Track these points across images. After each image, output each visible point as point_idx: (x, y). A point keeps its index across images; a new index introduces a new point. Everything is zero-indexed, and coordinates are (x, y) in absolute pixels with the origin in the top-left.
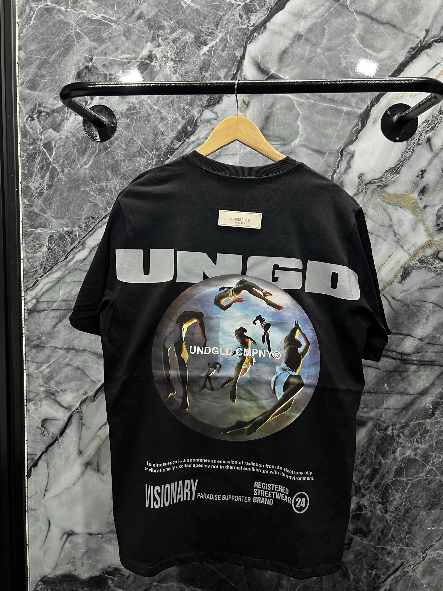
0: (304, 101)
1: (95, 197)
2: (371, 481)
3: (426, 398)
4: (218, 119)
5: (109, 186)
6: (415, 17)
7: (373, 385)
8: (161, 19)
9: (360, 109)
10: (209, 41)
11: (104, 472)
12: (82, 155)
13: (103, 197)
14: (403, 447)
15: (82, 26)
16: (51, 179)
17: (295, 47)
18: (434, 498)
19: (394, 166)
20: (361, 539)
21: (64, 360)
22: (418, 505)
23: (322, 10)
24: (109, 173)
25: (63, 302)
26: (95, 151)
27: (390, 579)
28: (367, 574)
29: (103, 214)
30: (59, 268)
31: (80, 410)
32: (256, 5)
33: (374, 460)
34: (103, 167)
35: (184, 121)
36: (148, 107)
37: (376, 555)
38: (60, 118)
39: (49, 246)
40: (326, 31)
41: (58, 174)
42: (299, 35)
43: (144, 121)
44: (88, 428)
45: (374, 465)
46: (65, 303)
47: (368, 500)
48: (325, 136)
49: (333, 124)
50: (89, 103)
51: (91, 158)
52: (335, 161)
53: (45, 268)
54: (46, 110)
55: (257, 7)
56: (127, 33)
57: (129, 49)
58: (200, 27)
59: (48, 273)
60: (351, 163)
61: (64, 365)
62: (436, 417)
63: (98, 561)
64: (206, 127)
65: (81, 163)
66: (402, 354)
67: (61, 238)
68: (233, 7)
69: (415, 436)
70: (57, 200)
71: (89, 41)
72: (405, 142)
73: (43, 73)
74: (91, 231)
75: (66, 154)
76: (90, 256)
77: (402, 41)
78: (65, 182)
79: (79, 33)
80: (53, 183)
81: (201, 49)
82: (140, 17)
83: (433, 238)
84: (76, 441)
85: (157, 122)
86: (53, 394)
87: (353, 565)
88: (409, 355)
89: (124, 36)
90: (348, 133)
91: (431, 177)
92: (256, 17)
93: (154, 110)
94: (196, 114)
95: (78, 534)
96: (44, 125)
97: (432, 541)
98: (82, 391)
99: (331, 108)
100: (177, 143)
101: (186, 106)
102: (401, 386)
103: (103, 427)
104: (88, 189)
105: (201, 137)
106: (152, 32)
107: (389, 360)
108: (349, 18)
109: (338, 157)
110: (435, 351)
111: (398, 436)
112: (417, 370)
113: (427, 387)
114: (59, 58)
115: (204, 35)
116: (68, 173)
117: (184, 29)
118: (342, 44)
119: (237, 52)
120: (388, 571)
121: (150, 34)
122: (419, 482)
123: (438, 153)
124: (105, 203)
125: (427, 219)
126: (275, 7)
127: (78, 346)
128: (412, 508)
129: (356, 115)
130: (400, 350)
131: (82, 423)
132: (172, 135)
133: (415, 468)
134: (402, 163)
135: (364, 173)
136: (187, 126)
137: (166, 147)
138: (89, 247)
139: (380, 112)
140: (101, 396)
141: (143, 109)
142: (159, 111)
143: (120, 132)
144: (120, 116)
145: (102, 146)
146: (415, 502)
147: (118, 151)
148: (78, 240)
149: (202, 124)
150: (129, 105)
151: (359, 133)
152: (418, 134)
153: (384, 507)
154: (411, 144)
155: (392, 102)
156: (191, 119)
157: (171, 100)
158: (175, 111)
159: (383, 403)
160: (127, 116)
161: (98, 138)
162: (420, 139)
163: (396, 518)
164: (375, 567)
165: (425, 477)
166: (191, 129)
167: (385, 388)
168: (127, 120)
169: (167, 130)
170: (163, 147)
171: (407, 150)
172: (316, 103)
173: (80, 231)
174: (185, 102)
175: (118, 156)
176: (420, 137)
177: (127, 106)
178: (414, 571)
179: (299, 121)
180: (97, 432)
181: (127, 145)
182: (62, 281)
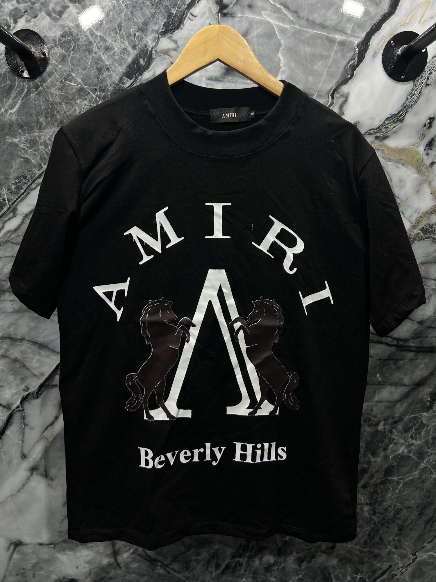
0: (287, 26)
1: (26, 151)
3: (424, 390)
4: (179, 49)
9: (357, 37)
11: (53, 478)
12: (6, 97)
13: (35, 150)
14: (395, 444)
18: (428, 497)
19: (396, 113)
20: (345, 544)
22: (410, 506)
24: (42, 119)
26: (23, 90)
28: (351, 578)
29: (38, 172)
31: (21, 408)
33: (362, 458)
34: (34, 111)
35: (136, 52)
36: (88, 34)
37: (362, 558)
43: (84, 51)
44: (32, 429)
45: (363, 464)
48: (313, 73)
49: (323, 57)
50: (11, 28)
51: (18, 100)
60: (344, 108)
62: (433, 410)
63: (52, 572)
64: (163, 60)
65: (6, 107)
66: (398, 340)
69: (409, 431)
74: (23, 193)
76: (23, 225)
84: (18, 443)
85: (101, 53)
87: (336, 569)
88: (406, 340)
90: (341, 70)
94: (150, 42)
95: (26, 544)
97: (424, 543)
98: (23, 387)
99: (321, 37)
100: (128, 80)
101: (137, 31)
102: (396, 376)
103: (50, 428)
104: (16, 140)
107: (383, 347)
109: (329, 101)
111: (391, 432)
112: (415, 358)
113: (426, 377)
120: (374, 575)
122: (412, 481)
124: (38, 158)
125: (433, 180)
128: (404, 509)
129: (351, 46)
130: (396, 335)
131: (24, 423)
132: (121, 70)
133: (408, 466)
134: (406, 109)
135: (360, 121)
136: (140, 58)
137: (113, 87)
138: (22, 214)
139: (382, 42)
140: (46, 392)
141: (82, 35)
142: (102, 39)
143: (54, 66)
144: (53, 45)
145: (31, 84)
146: (406, 502)
147: (52, 90)
148: (7, 205)
149: (158, 56)
150: (63, 30)
151: (355, 70)
152: (428, 72)
153: (372, 508)
154: (418, 84)
155: (397, 29)
156: (144, 50)
157: (117, 23)
158: (123, 39)
159: (375, 396)
160: (62, 44)
161: (26, 74)
162: (429, 78)
163: (385, 519)
164: (361, 571)
165: (418, 476)
166: (144, 62)
167: (378, 378)
168: (62, 51)
169: (114, 63)
170: (109, 87)
171: (413, 92)
172: (303, 29)
173: (10, 194)
174: (136, 27)
175: (52, 97)
176: (430, 75)
177: (61, 31)
178: (402, 573)
179: (280, 53)
180: (43, 433)
181: (63, 83)
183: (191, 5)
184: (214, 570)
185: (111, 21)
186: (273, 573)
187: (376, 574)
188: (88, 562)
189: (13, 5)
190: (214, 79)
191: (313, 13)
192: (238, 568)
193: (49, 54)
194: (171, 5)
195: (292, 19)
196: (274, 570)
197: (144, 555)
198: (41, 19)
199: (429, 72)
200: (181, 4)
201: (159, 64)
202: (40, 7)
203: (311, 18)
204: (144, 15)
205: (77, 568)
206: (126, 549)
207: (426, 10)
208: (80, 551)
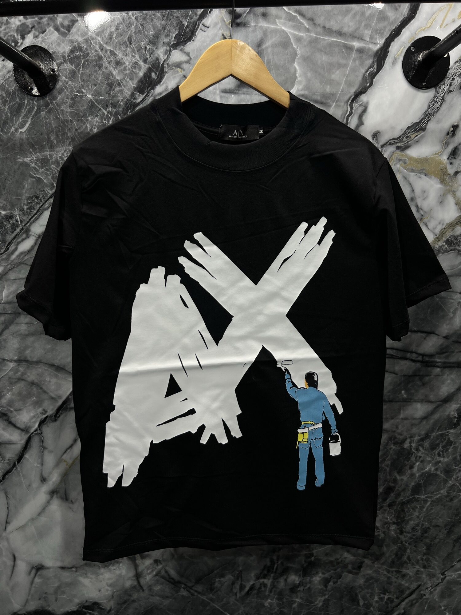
0: (303, 34)
1: (37, 171)
2: (384, 500)
3: (450, 406)
4: (191, 62)
5: (55, 156)
7: (388, 392)
9: (376, 44)
11: (73, 501)
12: (15, 115)
13: (47, 170)
14: (422, 462)
18: (457, 515)
19: (418, 121)
20: (373, 563)
21: (15, 374)
22: (438, 524)
24: (53, 137)
25: (7, 305)
26: (33, 108)
27: (404, 603)
28: (379, 598)
29: (50, 192)
31: (39, 432)
33: (388, 477)
34: (44, 130)
35: (147, 66)
36: (97, 47)
37: (389, 578)
44: (52, 452)
45: (389, 482)
46: (10, 306)
47: (381, 520)
48: (330, 82)
49: (340, 66)
50: (19, 44)
51: (28, 118)
52: (343, 116)
60: (364, 118)
61: (16, 380)
63: (74, 596)
64: (175, 74)
65: (16, 126)
66: (423, 355)
69: (436, 448)
74: (36, 214)
84: (37, 467)
85: (112, 68)
86: (6, 415)
87: (363, 589)
88: (431, 356)
90: (360, 78)
94: (161, 55)
95: (48, 568)
97: (453, 562)
98: (40, 410)
99: (338, 44)
100: (140, 95)
101: (148, 44)
102: (422, 392)
103: (69, 451)
104: (27, 160)
105: (169, 87)
107: (408, 363)
109: (347, 110)
111: (417, 450)
112: (441, 374)
113: (452, 393)
122: (440, 499)
124: (50, 177)
125: (458, 190)
127: (31, 357)
128: (431, 528)
129: (370, 53)
130: (421, 350)
131: (43, 447)
132: (132, 85)
133: (436, 484)
134: (428, 117)
135: (380, 131)
136: (151, 72)
137: (124, 102)
138: (35, 235)
139: (402, 48)
140: (64, 414)
141: (92, 50)
142: (112, 53)
143: (64, 82)
144: (63, 61)
145: (41, 102)
146: (434, 521)
147: (63, 108)
148: (19, 226)
149: (170, 69)
150: (72, 45)
151: (374, 78)
152: (450, 78)
153: (399, 527)
154: (441, 91)
155: (417, 34)
156: (156, 63)
157: (127, 37)
158: (134, 52)
159: (400, 413)
160: (72, 59)
161: (35, 92)
162: (452, 84)
163: (412, 538)
164: (388, 591)
165: (446, 494)
166: (156, 76)
167: (403, 395)
168: (71, 66)
169: (125, 78)
170: (121, 102)
171: (435, 99)
172: (319, 37)
173: (22, 215)
174: (146, 40)
175: (63, 114)
176: (453, 81)
177: (70, 46)
178: (431, 593)
179: (296, 63)
180: (62, 456)
181: (74, 100)
182: (4, 279)
183: (203, 16)
184: (239, 591)
185: (120, 34)
186: (298, 594)
187: (405, 593)
188: (110, 585)
189: (20, 21)
190: (228, 91)
191: (329, 20)
192: (263, 589)
193: (58, 70)
194: (182, 16)
195: (307, 27)
196: (299, 590)
197: (167, 577)
198: (48, 34)
199: (452, 78)
200: (193, 15)
201: (171, 78)
202: (47, 21)
203: (327, 26)
204: (154, 27)
205: (100, 591)
206: (149, 571)
207: (447, 14)
208: (102, 574)
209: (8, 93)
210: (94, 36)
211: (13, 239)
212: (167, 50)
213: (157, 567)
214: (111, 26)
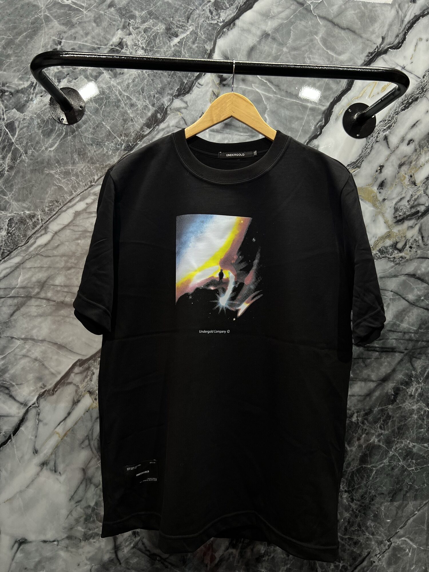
0: (272, 96)
1: (60, 181)
3: (388, 385)
4: (188, 108)
5: (76, 170)
6: (372, 25)
8: (132, 9)
9: (323, 106)
10: (180, 33)
11: (61, 473)
12: (47, 138)
13: (68, 180)
14: (367, 434)
15: (52, 10)
16: (13, 160)
17: (262, 44)
18: (398, 483)
19: (355, 161)
21: (21, 351)
22: (383, 492)
23: (287, 12)
24: (75, 156)
25: (21, 289)
26: (62, 133)
28: (335, 566)
29: (69, 198)
30: (19, 253)
31: (36, 405)
32: (226, 3)
34: (69, 150)
35: (154, 109)
36: (117, 93)
37: (343, 545)
38: (25, 99)
39: (8, 229)
40: (292, 32)
41: (21, 155)
42: (266, 33)
44: (46, 424)
46: (24, 290)
48: (291, 129)
49: (298, 119)
51: (57, 140)
53: (3, 253)
54: (9, 90)
55: (227, 4)
56: (98, 20)
57: (99, 35)
58: (171, 19)
59: (6, 258)
61: (21, 357)
62: (397, 402)
64: (176, 116)
65: (46, 145)
67: (22, 222)
68: (203, 3)
69: (378, 422)
70: (19, 182)
71: (58, 25)
72: (365, 139)
73: (9, 53)
74: (55, 215)
75: (31, 135)
76: (53, 240)
77: (361, 46)
78: (27, 164)
79: (48, 16)
80: (15, 165)
81: (172, 40)
82: (111, 5)
83: (392, 230)
84: (31, 439)
85: (127, 108)
86: (7, 388)
89: (95, 22)
90: (313, 128)
91: (388, 172)
92: (225, 13)
93: (124, 96)
94: (166, 102)
95: (30, 542)
96: (7, 105)
97: (397, 529)
98: (40, 384)
99: (297, 104)
100: (147, 129)
101: (156, 94)
102: (365, 373)
103: (62, 423)
104: (52, 172)
105: (171, 125)
106: (123, 20)
108: (313, 22)
110: (395, 337)
111: (363, 423)
112: (379, 357)
113: (389, 373)
114: (26, 39)
115: (176, 27)
116: (32, 155)
117: (156, 19)
118: (307, 44)
119: (207, 45)
120: (355, 562)
121: (121, 22)
122: (383, 468)
123: (394, 151)
124: (70, 186)
125: (386, 212)
126: (244, 6)
127: (37, 336)
128: (377, 496)
129: (319, 112)
131: (38, 419)
132: (142, 122)
133: (379, 455)
134: (362, 159)
136: (157, 113)
137: (135, 133)
138: (52, 232)
139: (342, 110)
140: (61, 389)
141: (113, 94)
142: (128, 98)
143: (89, 116)
144: (89, 100)
145: (69, 129)
146: (379, 489)
147: (86, 134)
148: (40, 224)
149: (172, 112)
151: (323, 129)
152: (377, 132)
153: (350, 495)
154: (370, 141)
155: (352, 101)
156: (161, 107)
157: (141, 87)
158: (145, 98)
160: (97, 100)
161: (65, 121)
162: (378, 137)
163: (361, 506)
164: (343, 559)
165: (388, 463)
166: (161, 116)
168: (95, 105)
169: (137, 116)
170: (132, 133)
171: (367, 146)
172: (283, 98)
173: (43, 215)
174: (155, 90)
175: (85, 139)
176: (379, 135)
178: (380, 560)
179: (266, 114)
180: (55, 428)
181: (95, 129)
182: (21, 267)
183: (198, 77)
184: (209, 562)
185: (136, 85)
186: (264, 564)
187: (357, 561)
188: (91, 559)
189: (58, 69)
191: (290, 87)
192: (231, 559)
193: (85, 107)
195: (275, 90)
196: (264, 560)
197: (144, 549)
198: (80, 81)
200: (191, 76)
201: (173, 118)
202: (80, 71)
203: (289, 91)
204: (162, 82)
205: (79, 565)
206: (127, 543)
207: (373, 88)
208: (82, 548)
209: (43, 121)
210: (115, 84)
211: (33, 234)
212: (170, 99)
213: (134, 539)
214: (129, 79)
